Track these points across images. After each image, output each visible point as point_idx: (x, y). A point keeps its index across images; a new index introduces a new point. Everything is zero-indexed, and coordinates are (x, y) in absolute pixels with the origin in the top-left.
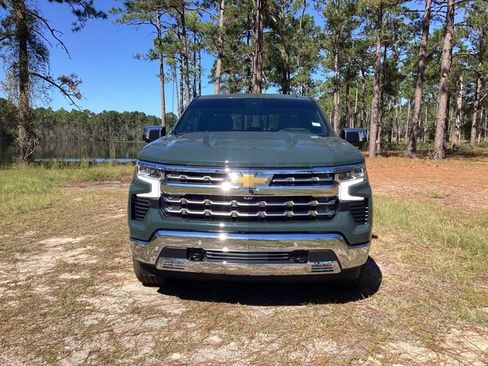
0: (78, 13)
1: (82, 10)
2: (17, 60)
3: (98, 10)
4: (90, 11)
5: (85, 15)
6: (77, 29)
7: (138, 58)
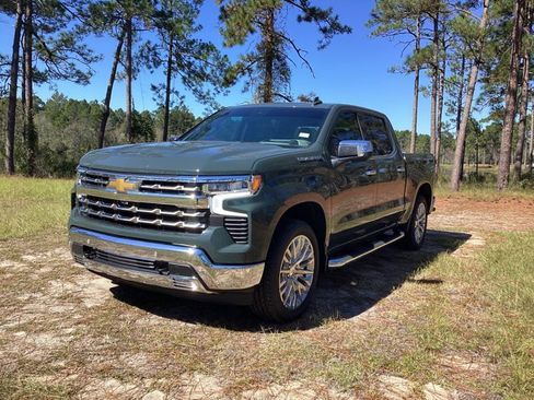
0: (324, 31)
1: (328, 26)
2: (262, 82)
3: (343, 25)
4: (336, 27)
5: (330, 31)
6: (323, 47)
7: (393, 71)
